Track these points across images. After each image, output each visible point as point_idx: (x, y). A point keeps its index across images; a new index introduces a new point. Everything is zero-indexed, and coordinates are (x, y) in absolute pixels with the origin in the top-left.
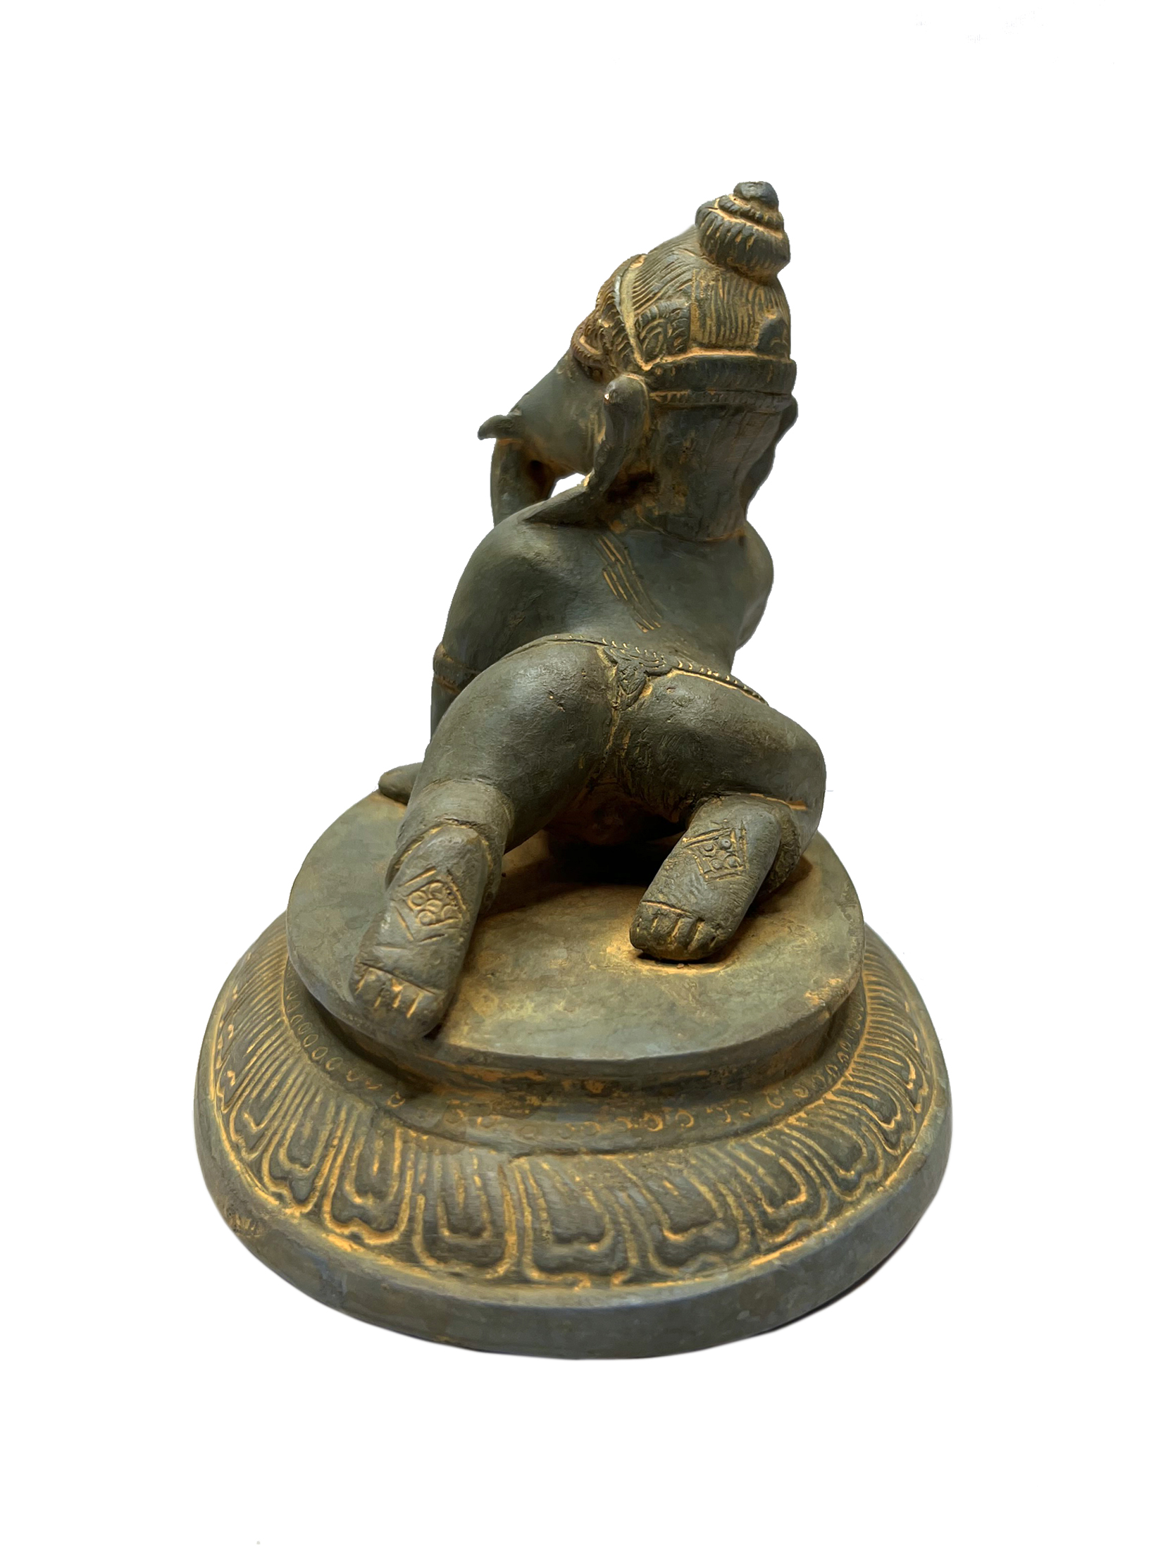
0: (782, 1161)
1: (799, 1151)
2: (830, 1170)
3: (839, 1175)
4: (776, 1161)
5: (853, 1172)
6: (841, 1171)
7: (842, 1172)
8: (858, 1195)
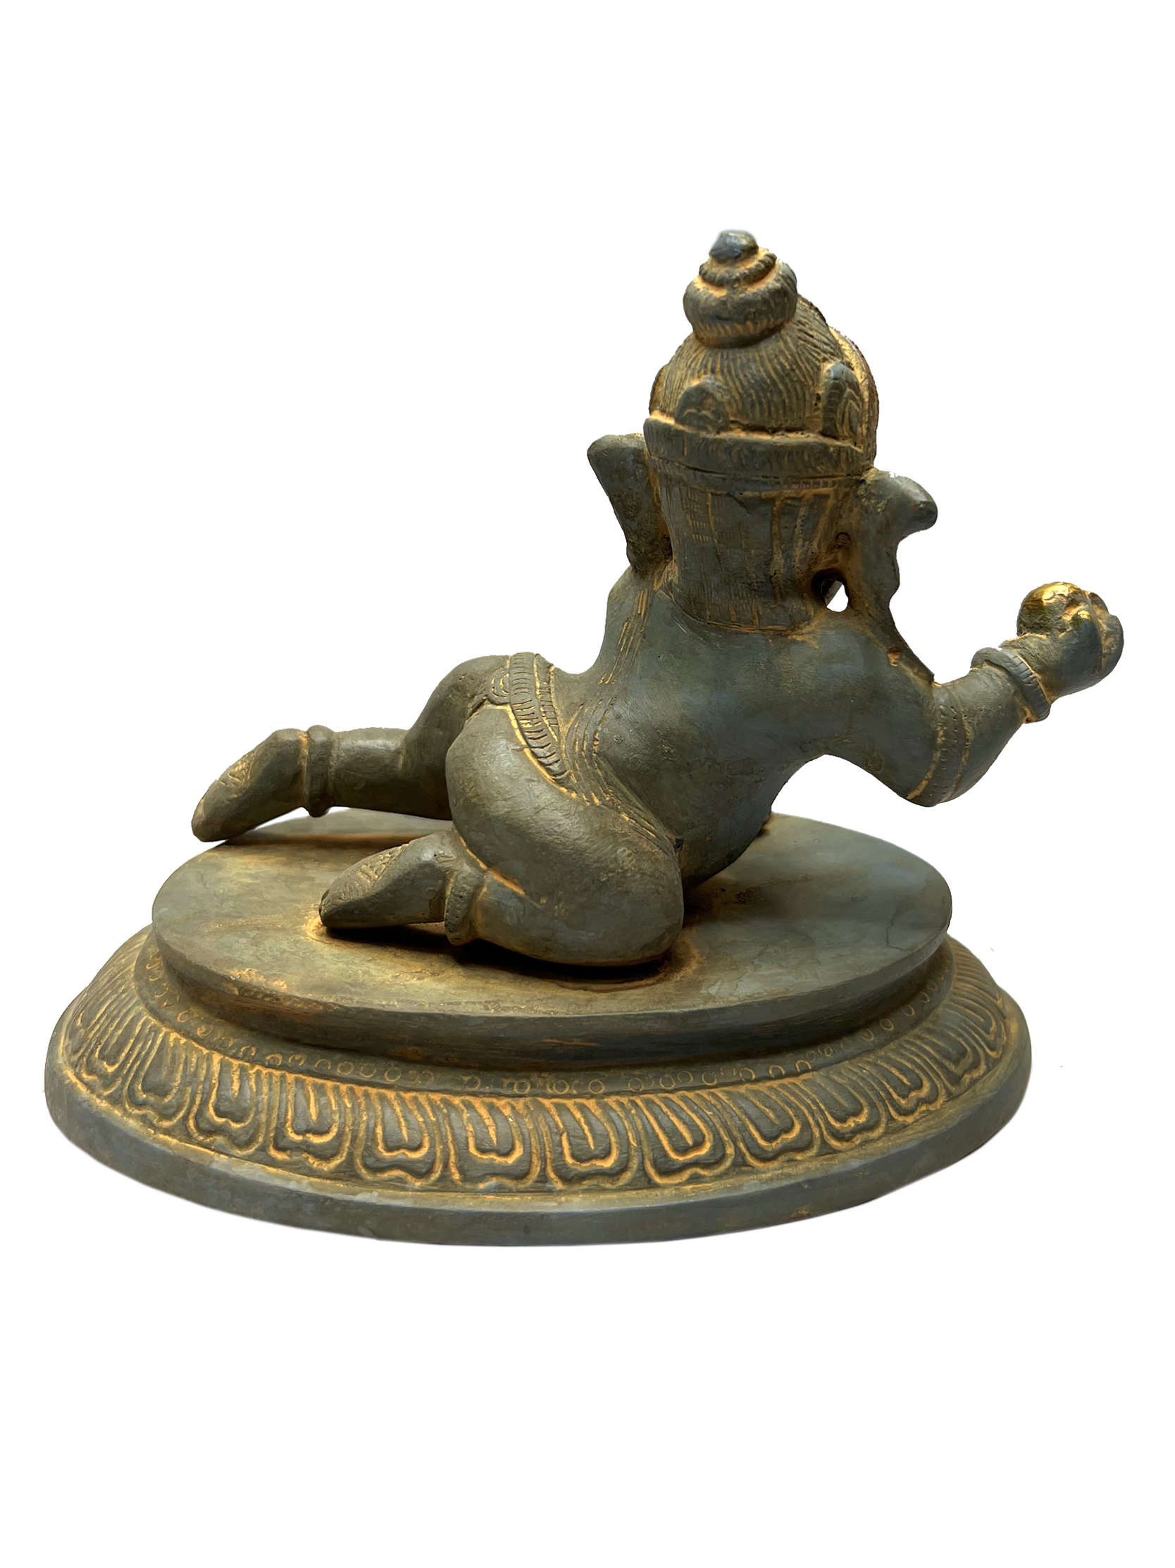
0: (132, 1041)
1: (142, 1048)
2: (136, 1076)
3: (136, 1085)
4: (129, 1036)
5: (144, 1096)
6: (140, 1085)
7: (140, 1087)
8: (134, 1112)
